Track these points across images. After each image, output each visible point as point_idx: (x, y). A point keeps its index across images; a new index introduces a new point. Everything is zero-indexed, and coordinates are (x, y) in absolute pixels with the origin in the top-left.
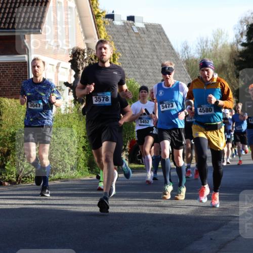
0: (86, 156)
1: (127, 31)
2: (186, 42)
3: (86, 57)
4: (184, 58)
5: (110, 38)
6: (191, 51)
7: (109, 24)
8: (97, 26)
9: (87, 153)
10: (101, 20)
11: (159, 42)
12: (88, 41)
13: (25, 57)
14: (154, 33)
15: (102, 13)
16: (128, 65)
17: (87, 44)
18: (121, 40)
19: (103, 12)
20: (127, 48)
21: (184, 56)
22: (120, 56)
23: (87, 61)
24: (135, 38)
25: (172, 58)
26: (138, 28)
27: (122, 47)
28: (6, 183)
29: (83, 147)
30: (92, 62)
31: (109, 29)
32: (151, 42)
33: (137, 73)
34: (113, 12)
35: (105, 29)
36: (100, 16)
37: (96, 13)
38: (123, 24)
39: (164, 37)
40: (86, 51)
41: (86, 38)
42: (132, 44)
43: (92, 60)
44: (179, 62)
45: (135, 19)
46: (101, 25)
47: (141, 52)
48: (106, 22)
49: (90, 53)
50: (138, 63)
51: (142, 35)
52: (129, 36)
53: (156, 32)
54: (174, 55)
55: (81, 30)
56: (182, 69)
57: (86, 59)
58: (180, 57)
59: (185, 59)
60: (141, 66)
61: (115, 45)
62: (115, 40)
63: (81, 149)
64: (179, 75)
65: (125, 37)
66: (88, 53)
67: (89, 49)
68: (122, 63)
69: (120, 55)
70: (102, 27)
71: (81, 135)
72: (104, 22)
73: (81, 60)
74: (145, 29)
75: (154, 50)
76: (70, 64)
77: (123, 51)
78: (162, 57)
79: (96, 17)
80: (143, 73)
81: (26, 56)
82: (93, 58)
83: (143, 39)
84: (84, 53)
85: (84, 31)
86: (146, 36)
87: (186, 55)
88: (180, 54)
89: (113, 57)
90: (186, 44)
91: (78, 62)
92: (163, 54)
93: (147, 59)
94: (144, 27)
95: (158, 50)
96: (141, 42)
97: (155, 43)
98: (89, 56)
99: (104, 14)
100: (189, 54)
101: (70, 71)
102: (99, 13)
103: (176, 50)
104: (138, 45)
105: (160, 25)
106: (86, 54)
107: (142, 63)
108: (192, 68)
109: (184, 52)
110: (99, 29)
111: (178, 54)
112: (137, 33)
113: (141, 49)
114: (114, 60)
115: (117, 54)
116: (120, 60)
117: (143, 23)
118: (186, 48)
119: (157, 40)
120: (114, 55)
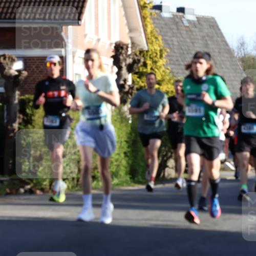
0: (128, 163)
1: (176, 24)
2: (242, 38)
3: (129, 53)
4: (240, 55)
5: (157, 31)
6: (248, 48)
7: (156, 16)
8: (143, 18)
9: (129, 159)
10: (147, 12)
11: (211, 38)
12: (133, 35)
13: (61, 51)
14: (206, 27)
15: (149, 4)
16: (177, 63)
17: (131, 38)
18: (169, 34)
20: (176, 43)
21: (240, 53)
22: (167, 52)
23: (131, 57)
24: (185, 32)
25: (226, 55)
26: (189, 21)
27: (170, 42)
28: (38, 192)
29: (125, 153)
30: (136, 58)
31: (156, 21)
32: (203, 37)
34: (161, 3)
35: (151, 21)
36: (146, 7)
37: (142, 3)
38: (172, 16)
39: (218, 32)
40: (130, 46)
41: (131, 30)
42: (182, 39)
43: (137, 56)
44: (234, 59)
45: (186, 11)
46: (147, 17)
48: (153, 14)
49: (135, 48)
51: (193, 29)
52: (178, 29)
53: (209, 25)
54: (229, 51)
55: (125, 22)
56: (238, 67)
57: (129, 55)
58: (236, 54)
59: (241, 57)
61: (162, 40)
62: (163, 33)
63: (123, 155)
64: (235, 75)
65: (174, 31)
66: (132, 48)
67: (133, 43)
68: (169, 60)
69: (168, 50)
70: (148, 19)
71: (123, 140)
72: (151, 14)
73: (124, 55)
74: (197, 23)
76: (112, 60)
77: (171, 46)
78: (216, 54)
79: (142, 7)
81: (63, 50)
83: (194, 34)
84: (127, 47)
85: (128, 24)
86: (197, 30)
87: (243, 52)
88: (236, 50)
89: (160, 53)
90: (243, 39)
91: (121, 57)
92: (217, 51)
94: (195, 19)
95: (211, 46)
96: (192, 37)
97: (207, 38)
98: (134, 51)
99: (151, 5)
100: (245, 51)
101: (112, 67)
102: (145, 3)
103: (231, 47)
104: (188, 40)
105: (213, 18)
106: (129, 49)
108: (249, 66)
109: (240, 49)
110: (145, 21)
111: (233, 51)
112: (187, 27)
113: (191, 44)
114: (161, 56)
115: (165, 50)
116: (168, 56)
117: (194, 15)
118: (242, 44)
119: (210, 35)
120: (161, 51)
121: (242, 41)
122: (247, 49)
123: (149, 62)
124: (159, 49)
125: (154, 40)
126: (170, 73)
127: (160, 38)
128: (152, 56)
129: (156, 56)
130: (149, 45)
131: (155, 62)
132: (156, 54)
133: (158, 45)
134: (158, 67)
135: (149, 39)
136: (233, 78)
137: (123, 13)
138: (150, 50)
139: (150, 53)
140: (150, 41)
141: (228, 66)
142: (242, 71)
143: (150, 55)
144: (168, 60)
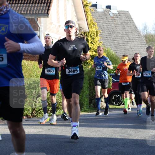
1: (106, 15)
3: (78, 33)
4: (144, 34)
5: (94, 20)
7: (94, 11)
8: (86, 13)
10: (88, 9)
11: (127, 23)
12: (79, 22)
16: (106, 39)
17: (79, 24)
18: (102, 22)
19: (90, 3)
20: (106, 27)
21: (144, 33)
22: (100, 33)
23: (79, 36)
24: (111, 20)
25: (136, 34)
26: (113, 14)
27: (102, 27)
28: (25, 117)
30: (82, 36)
31: (94, 14)
32: (122, 23)
33: (112, 44)
34: (96, 3)
35: (91, 14)
36: (88, 5)
37: (85, 3)
38: (103, 11)
39: (131, 20)
40: (78, 29)
41: (78, 20)
42: (109, 25)
43: (82, 35)
44: (140, 36)
45: (111, 7)
47: (115, 30)
48: (92, 10)
49: (81, 30)
50: (113, 37)
51: (116, 18)
52: (107, 19)
53: (125, 17)
54: (138, 32)
55: (75, 15)
56: (143, 41)
58: (142, 33)
60: (115, 39)
61: (98, 25)
62: (98, 21)
64: (141, 45)
65: (105, 20)
66: (79, 30)
67: (80, 28)
69: (101, 31)
70: (89, 13)
74: (118, 15)
75: (124, 28)
77: (103, 29)
78: (129, 33)
79: (85, 6)
80: (116, 44)
81: (38, 32)
82: (83, 34)
83: (117, 21)
85: (77, 16)
86: (118, 19)
87: (146, 31)
88: (142, 31)
89: (96, 33)
90: (146, 24)
92: (130, 31)
93: (119, 35)
94: (117, 13)
95: (127, 29)
96: (115, 23)
97: (124, 24)
98: (80, 32)
99: (91, 4)
102: (87, 3)
104: (113, 25)
105: (128, 12)
107: (116, 37)
108: (149, 41)
109: (144, 30)
110: (87, 14)
111: (140, 31)
112: (112, 17)
113: (115, 28)
114: (97, 35)
115: (99, 31)
116: (101, 35)
117: (116, 10)
118: (145, 27)
119: (126, 22)
120: (97, 32)
121: (145, 25)
122: (148, 30)
123: (90, 39)
124: (95, 31)
125: (93, 25)
126: (102, 45)
127: (96, 24)
128: (91, 35)
129: (94, 35)
130: (89, 28)
131: (93, 39)
132: (94, 34)
133: (95, 29)
134: (95, 42)
135: (89, 24)
136: (140, 48)
137: (74, 9)
138: (90, 31)
139: (90, 33)
140: (90, 26)
141: (137, 40)
142: (146, 43)
143: (90, 34)
144: (101, 38)
